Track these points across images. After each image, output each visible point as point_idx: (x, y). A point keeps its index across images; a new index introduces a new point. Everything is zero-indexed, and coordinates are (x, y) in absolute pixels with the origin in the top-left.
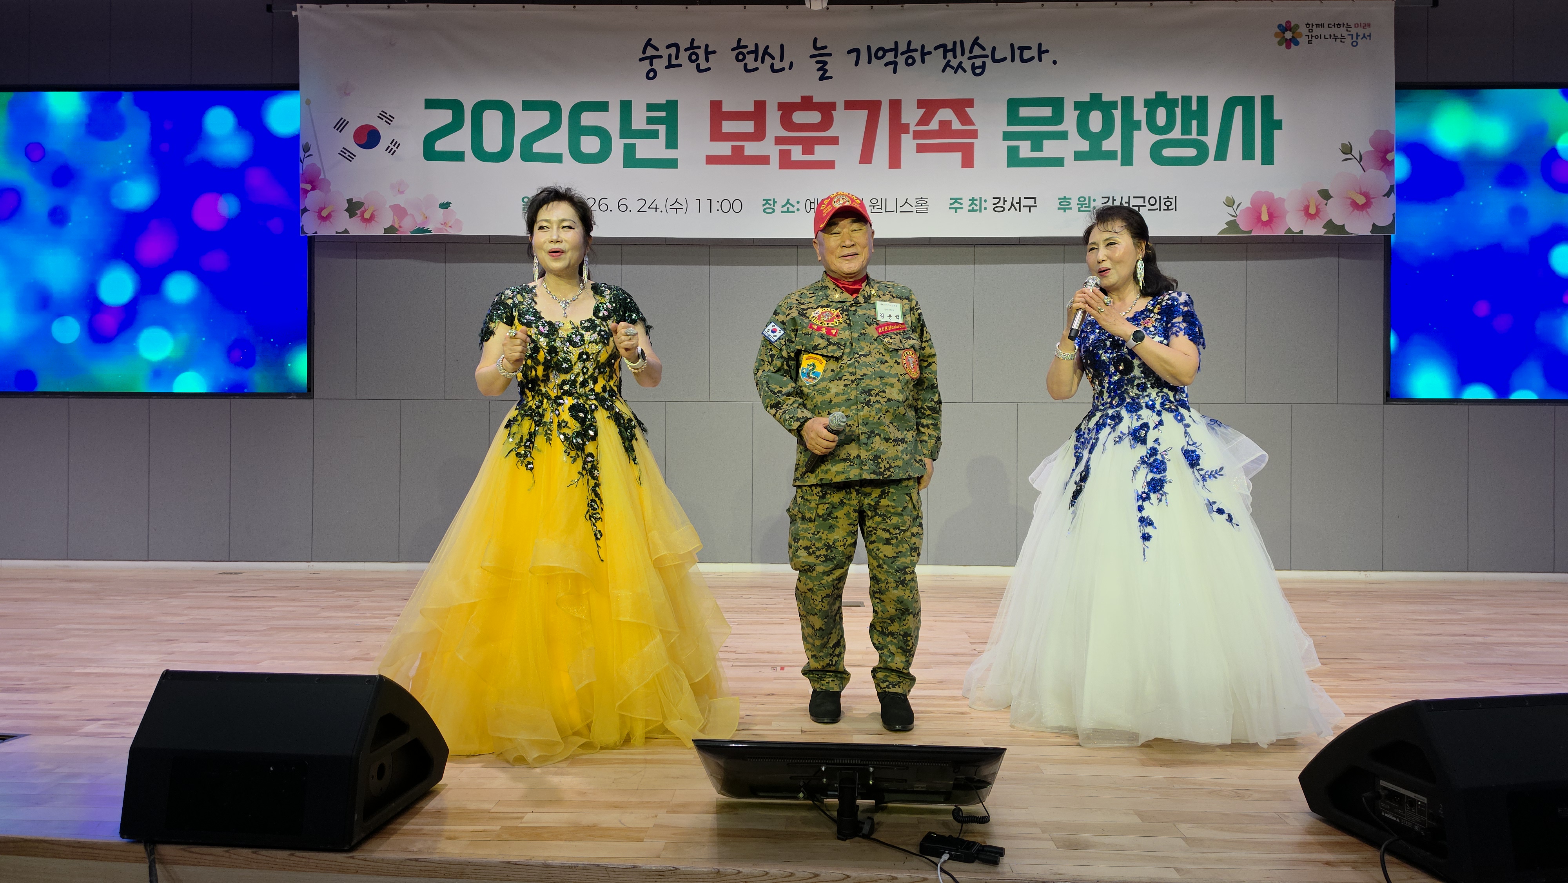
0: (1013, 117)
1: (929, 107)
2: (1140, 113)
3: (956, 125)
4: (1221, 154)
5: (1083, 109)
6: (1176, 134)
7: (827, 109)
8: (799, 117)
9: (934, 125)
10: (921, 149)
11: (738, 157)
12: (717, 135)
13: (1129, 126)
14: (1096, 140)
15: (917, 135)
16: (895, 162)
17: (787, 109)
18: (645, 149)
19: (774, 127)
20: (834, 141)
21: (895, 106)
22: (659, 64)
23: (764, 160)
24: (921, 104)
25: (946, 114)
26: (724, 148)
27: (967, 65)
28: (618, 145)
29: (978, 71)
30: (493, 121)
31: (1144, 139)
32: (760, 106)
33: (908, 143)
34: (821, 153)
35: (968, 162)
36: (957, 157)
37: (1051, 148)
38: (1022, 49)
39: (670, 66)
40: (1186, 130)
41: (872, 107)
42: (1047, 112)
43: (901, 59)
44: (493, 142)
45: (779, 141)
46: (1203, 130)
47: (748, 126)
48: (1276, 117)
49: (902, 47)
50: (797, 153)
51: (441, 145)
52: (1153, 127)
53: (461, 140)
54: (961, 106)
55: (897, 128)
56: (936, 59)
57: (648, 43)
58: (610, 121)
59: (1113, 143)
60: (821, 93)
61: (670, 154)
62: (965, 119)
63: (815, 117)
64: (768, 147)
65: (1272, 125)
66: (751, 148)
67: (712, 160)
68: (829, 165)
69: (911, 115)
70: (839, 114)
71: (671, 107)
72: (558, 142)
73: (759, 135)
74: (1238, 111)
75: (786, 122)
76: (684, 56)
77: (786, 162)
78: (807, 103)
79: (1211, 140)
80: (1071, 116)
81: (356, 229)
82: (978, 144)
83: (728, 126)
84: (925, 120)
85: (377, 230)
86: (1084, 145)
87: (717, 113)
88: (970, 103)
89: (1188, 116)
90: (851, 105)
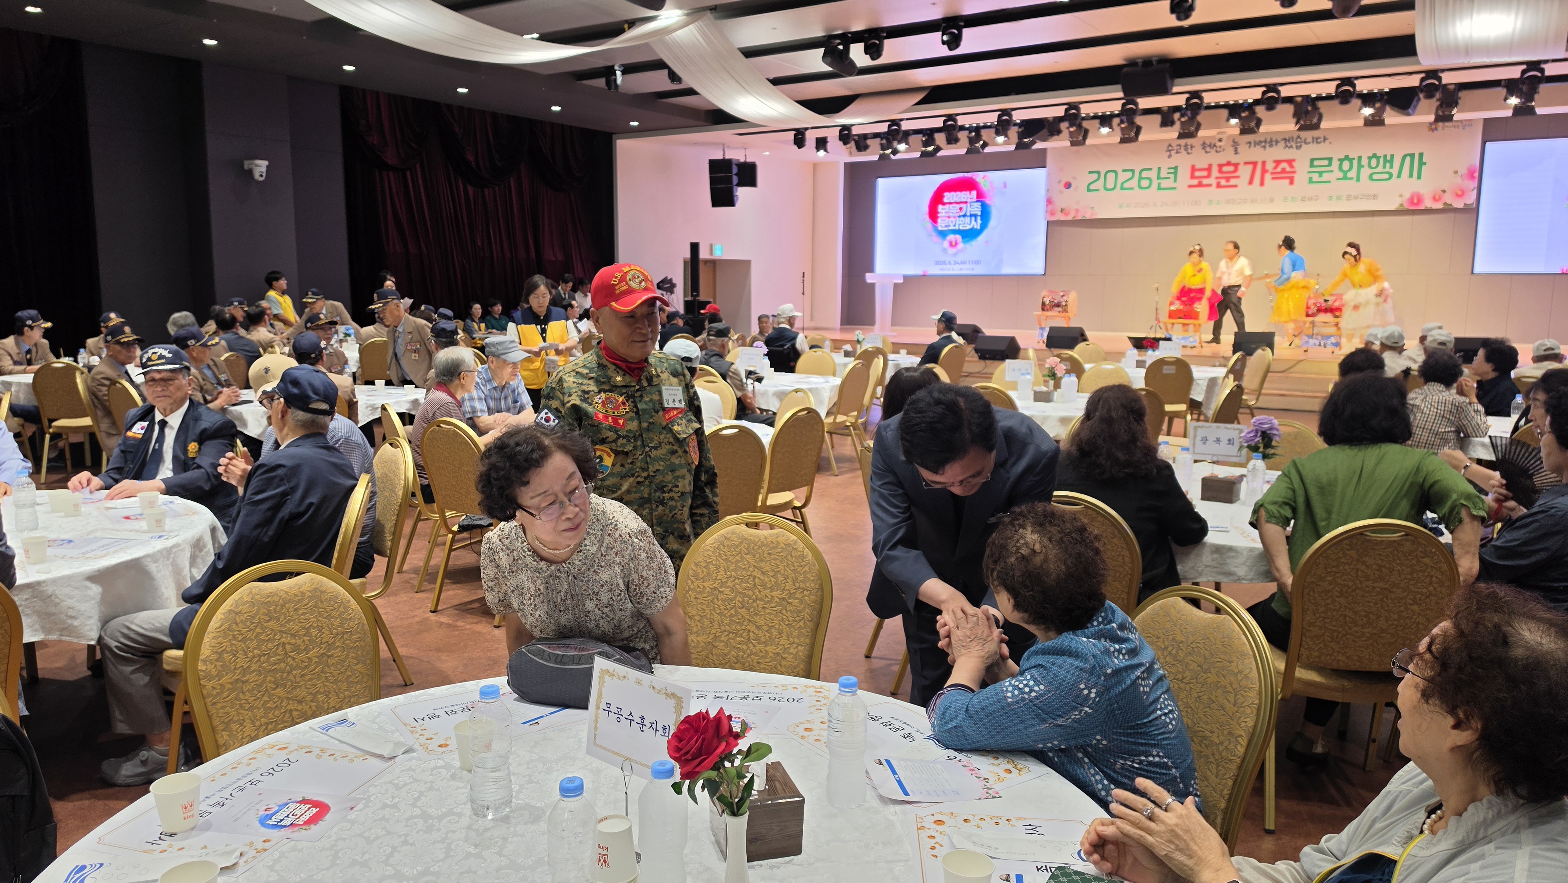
0: (1312, 165)
1: (1278, 163)
2: (1364, 161)
3: (1288, 169)
4: (1399, 176)
5: (1341, 161)
6: (1380, 169)
7: (1236, 165)
8: (1225, 169)
9: (1279, 169)
10: (1273, 178)
11: (1200, 185)
12: (1193, 177)
13: (1360, 166)
14: (1345, 172)
15: (1272, 173)
16: (1262, 183)
17: (1220, 166)
18: (1165, 184)
19: (1215, 172)
20: (1238, 177)
21: (1264, 163)
22: (1173, 153)
23: (1209, 185)
24: (1275, 161)
25: (1284, 165)
26: (1195, 182)
27: (1294, 146)
28: (1155, 183)
29: (1298, 148)
30: (1111, 176)
31: (1365, 172)
32: (1210, 166)
33: (1268, 177)
34: (1233, 182)
35: (1292, 183)
36: (1287, 181)
37: (1325, 176)
38: (1317, 139)
39: (1177, 152)
40: (1384, 167)
41: (1255, 164)
42: (1326, 162)
43: (1267, 145)
44: (1110, 185)
45: (1217, 178)
46: (1391, 167)
47: (1205, 173)
48: (1424, 160)
49: (1268, 140)
50: (1223, 182)
51: (1092, 187)
52: (1370, 166)
53: (1099, 184)
54: (1290, 162)
55: (1264, 171)
56: (1282, 144)
57: (1170, 145)
58: (1153, 174)
59: (1352, 174)
60: (1234, 159)
61: (1174, 185)
62: (1292, 166)
63: (1231, 168)
64: (1212, 181)
65: (1422, 163)
66: (1205, 181)
67: (1190, 186)
68: (1235, 186)
69: (1270, 166)
70: (1241, 168)
71: (1176, 168)
72: (1134, 183)
73: (1209, 176)
74: (1408, 159)
75: (1220, 171)
76: (1183, 148)
77: (1219, 186)
78: (1229, 164)
79: (1395, 171)
80: (1336, 163)
81: (1062, 218)
82: (1297, 177)
83: (1197, 174)
84: (1275, 168)
85: (1070, 218)
86: (1341, 175)
87: (1193, 169)
88: (1294, 160)
89: (1385, 161)
90: (1246, 163)
